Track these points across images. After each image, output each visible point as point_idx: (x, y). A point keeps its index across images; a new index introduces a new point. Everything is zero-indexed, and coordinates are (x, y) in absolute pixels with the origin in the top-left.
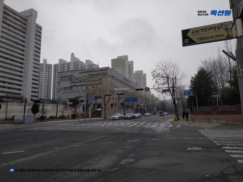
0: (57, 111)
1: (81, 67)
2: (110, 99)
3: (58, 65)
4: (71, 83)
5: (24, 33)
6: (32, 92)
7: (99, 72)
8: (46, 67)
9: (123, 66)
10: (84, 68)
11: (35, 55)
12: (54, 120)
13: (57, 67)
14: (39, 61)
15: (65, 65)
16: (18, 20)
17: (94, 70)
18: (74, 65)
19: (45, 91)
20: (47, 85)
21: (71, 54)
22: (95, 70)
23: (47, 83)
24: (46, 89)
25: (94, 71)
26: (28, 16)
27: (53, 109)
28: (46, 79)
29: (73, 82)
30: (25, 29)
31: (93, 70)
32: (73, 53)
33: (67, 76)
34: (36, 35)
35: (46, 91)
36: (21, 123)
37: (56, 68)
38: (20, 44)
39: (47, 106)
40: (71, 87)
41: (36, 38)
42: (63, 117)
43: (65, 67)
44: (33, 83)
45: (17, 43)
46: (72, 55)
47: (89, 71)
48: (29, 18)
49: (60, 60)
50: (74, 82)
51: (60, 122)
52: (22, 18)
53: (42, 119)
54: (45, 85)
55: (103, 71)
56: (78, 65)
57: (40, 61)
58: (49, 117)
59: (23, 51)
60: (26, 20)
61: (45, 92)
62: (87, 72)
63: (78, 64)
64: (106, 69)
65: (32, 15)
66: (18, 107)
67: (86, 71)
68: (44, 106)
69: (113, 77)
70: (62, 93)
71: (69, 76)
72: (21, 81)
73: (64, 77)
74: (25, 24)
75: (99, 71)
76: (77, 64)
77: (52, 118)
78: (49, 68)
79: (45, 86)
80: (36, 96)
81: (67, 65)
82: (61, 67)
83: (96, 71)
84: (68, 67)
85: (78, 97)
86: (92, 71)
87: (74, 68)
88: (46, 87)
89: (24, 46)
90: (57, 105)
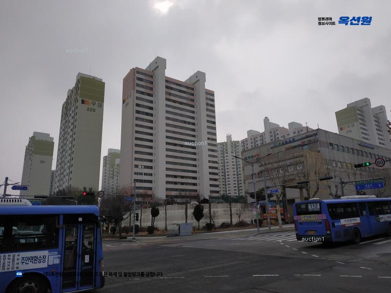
0: (231, 215)
1: (282, 137)
2: (318, 188)
3: (246, 140)
4: (260, 166)
5: (193, 106)
6: (211, 185)
7: (303, 140)
8: (232, 146)
9: (360, 119)
10: (287, 137)
11: (209, 133)
12: (227, 229)
13: (246, 143)
14: (215, 140)
15: (257, 138)
16: (184, 92)
17: (294, 139)
18: (272, 136)
19: (234, 182)
20: (235, 173)
21: (264, 120)
22: (296, 139)
23: (235, 170)
24: (236, 179)
25: (294, 141)
26: (195, 83)
27: (225, 211)
28: (233, 164)
29: (263, 163)
30: (193, 100)
31: (292, 140)
32: (266, 118)
33: (252, 157)
34: (207, 104)
35: (236, 182)
36: (176, 235)
37: (244, 145)
38: (189, 123)
39: (217, 208)
40: (261, 172)
41: (207, 110)
42: (242, 225)
43: (257, 141)
44: (210, 173)
45: (185, 122)
46: (266, 120)
47: (286, 141)
48: (197, 85)
49: (249, 132)
50: (265, 163)
51: (226, 233)
52: (188, 88)
53: (210, 227)
54: (234, 173)
55: (309, 139)
56: (277, 134)
57: (217, 140)
58: (220, 224)
59: (194, 130)
60: (193, 89)
61: (235, 184)
62: (283, 144)
63: (277, 132)
64: (315, 132)
65: (199, 80)
66: (179, 211)
67: (281, 142)
68: (212, 207)
69: (331, 144)
70: (249, 183)
71: (255, 156)
72: (195, 172)
73: (249, 157)
74: (193, 95)
75: (303, 138)
76: (274, 132)
77: (224, 226)
78: (235, 147)
79: (234, 175)
80: (218, 192)
81: (261, 138)
82: (252, 143)
83: (299, 140)
84: (262, 140)
85: (263, 190)
86: (290, 142)
87: (272, 140)
88: (236, 176)
89: (194, 124)
90: (230, 205)
